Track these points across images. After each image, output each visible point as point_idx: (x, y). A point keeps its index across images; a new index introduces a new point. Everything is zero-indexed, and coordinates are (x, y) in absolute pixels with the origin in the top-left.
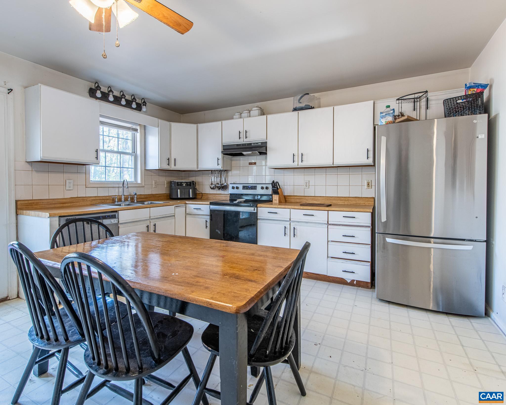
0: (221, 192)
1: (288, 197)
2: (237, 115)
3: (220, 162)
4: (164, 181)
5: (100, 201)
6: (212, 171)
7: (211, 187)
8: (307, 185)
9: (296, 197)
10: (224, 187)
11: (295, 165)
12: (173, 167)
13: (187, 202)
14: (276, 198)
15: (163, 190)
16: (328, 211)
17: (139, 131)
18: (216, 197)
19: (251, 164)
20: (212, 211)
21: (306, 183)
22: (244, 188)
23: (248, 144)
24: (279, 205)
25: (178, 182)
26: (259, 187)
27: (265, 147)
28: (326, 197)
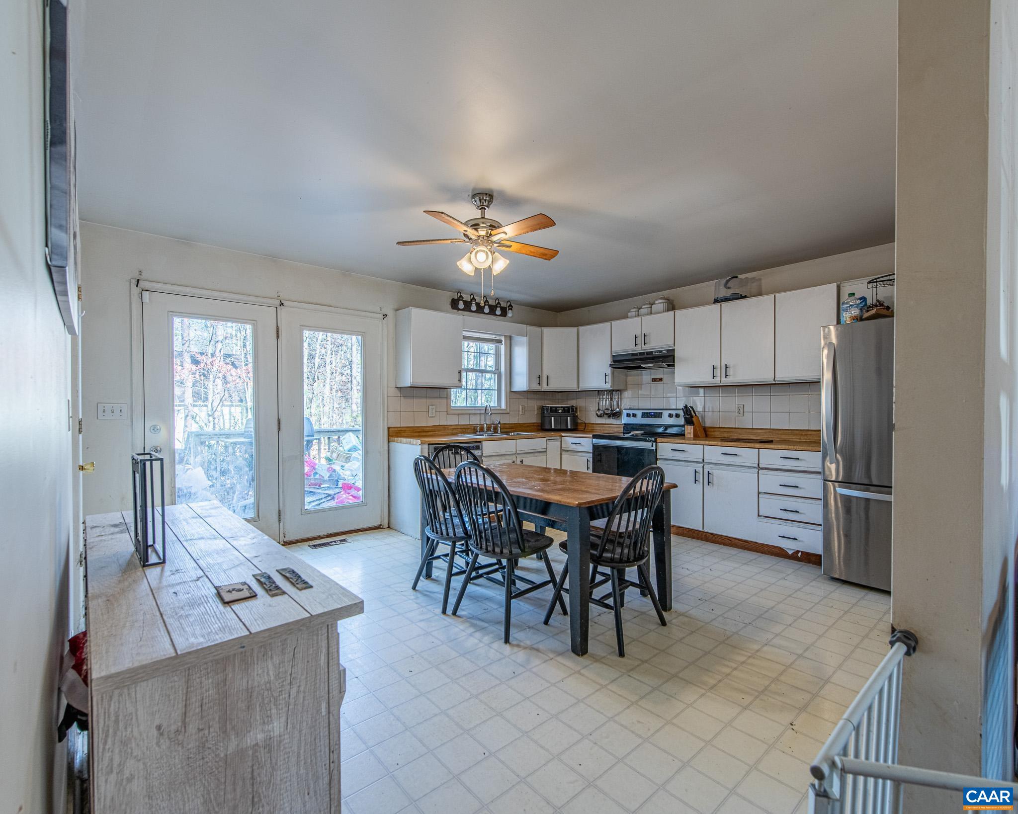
0: (611, 421)
1: (710, 430)
2: (633, 312)
3: (609, 379)
4: (534, 405)
6: (598, 391)
7: (597, 415)
8: (741, 411)
9: (722, 430)
10: (616, 415)
11: (717, 381)
12: (545, 388)
13: (563, 434)
14: (689, 430)
15: (533, 418)
16: (759, 448)
17: (503, 342)
18: (604, 428)
19: (654, 380)
20: (596, 447)
21: (739, 408)
22: (645, 415)
23: (648, 353)
24: (694, 440)
25: (551, 408)
26: (665, 414)
27: (672, 357)
28: (770, 429)
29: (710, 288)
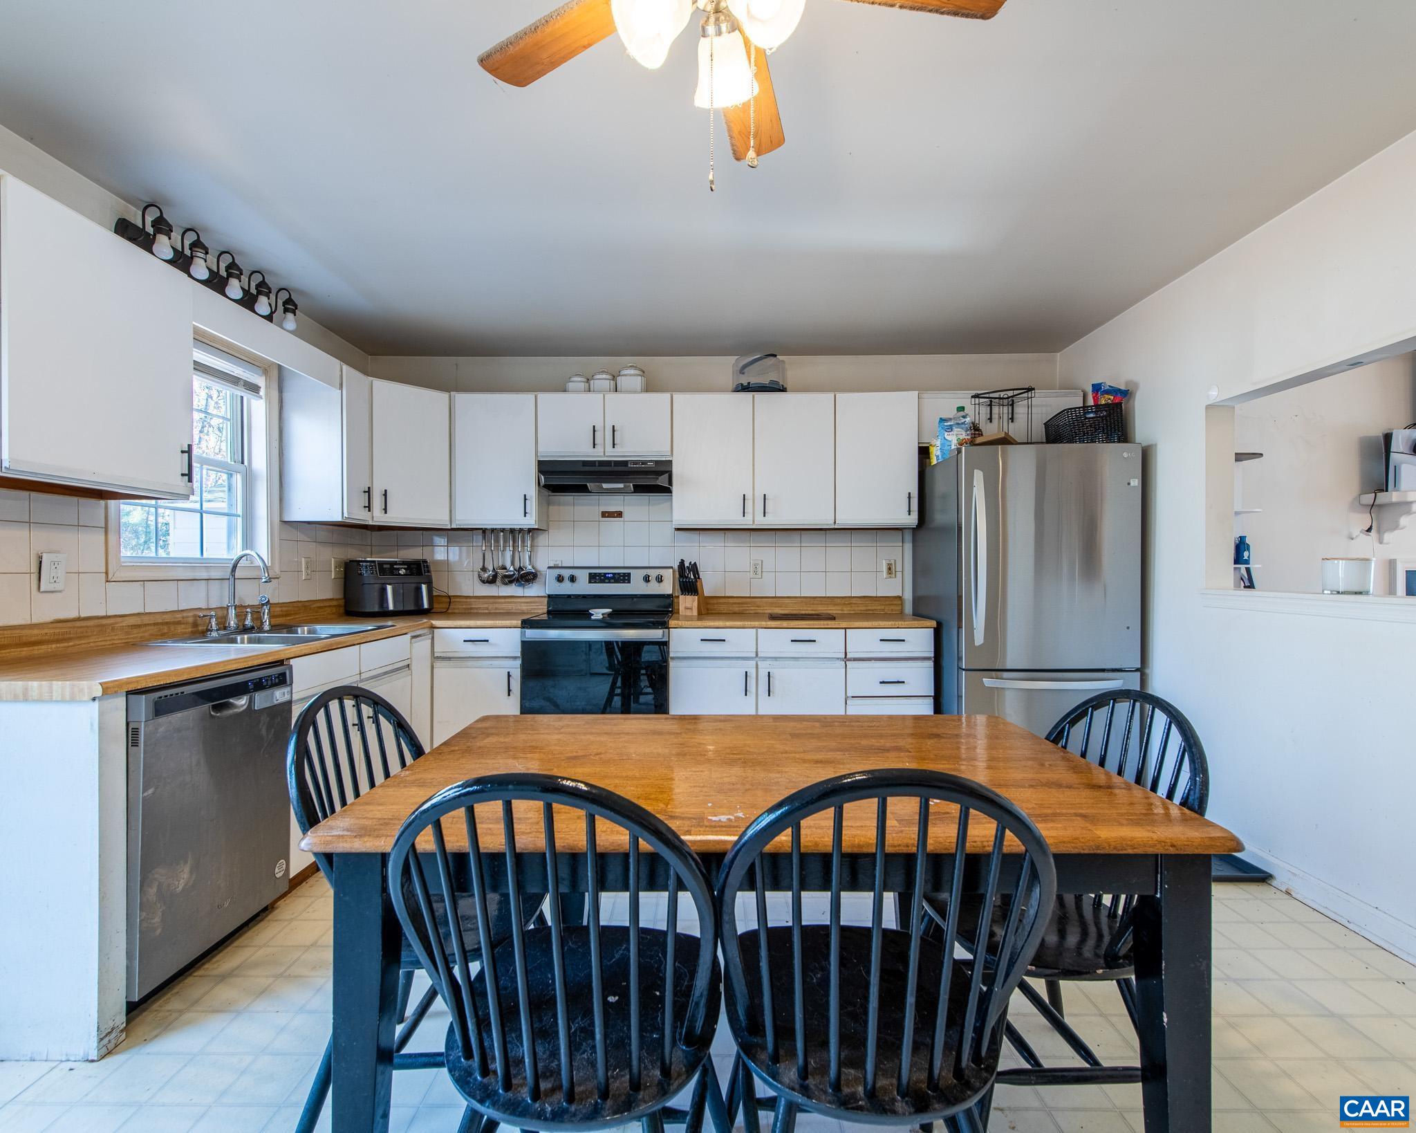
0: (514, 590)
1: (712, 601)
2: (577, 383)
3: (533, 506)
4: (330, 558)
5: (153, 630)
6: (484, 531)
7: (481, 579)
8: (758, 569)
10: (526, 578)
11: (747, 522)
12: (378, 517)
13: (436, 623)
14: (687, 603)
15: (325, 589)
16: (845, 629)
17: (262, 392)
18: (497, 606)
19: (606, 514)
20: (527, 646)
21: (755, 565)
22: (594, 578)
23: (617, 463)
24: (699, 619)
25: (381, 564)
26: (637, 576)
27: (666, 476)
28: (800, 597)
29: (724, 367)
